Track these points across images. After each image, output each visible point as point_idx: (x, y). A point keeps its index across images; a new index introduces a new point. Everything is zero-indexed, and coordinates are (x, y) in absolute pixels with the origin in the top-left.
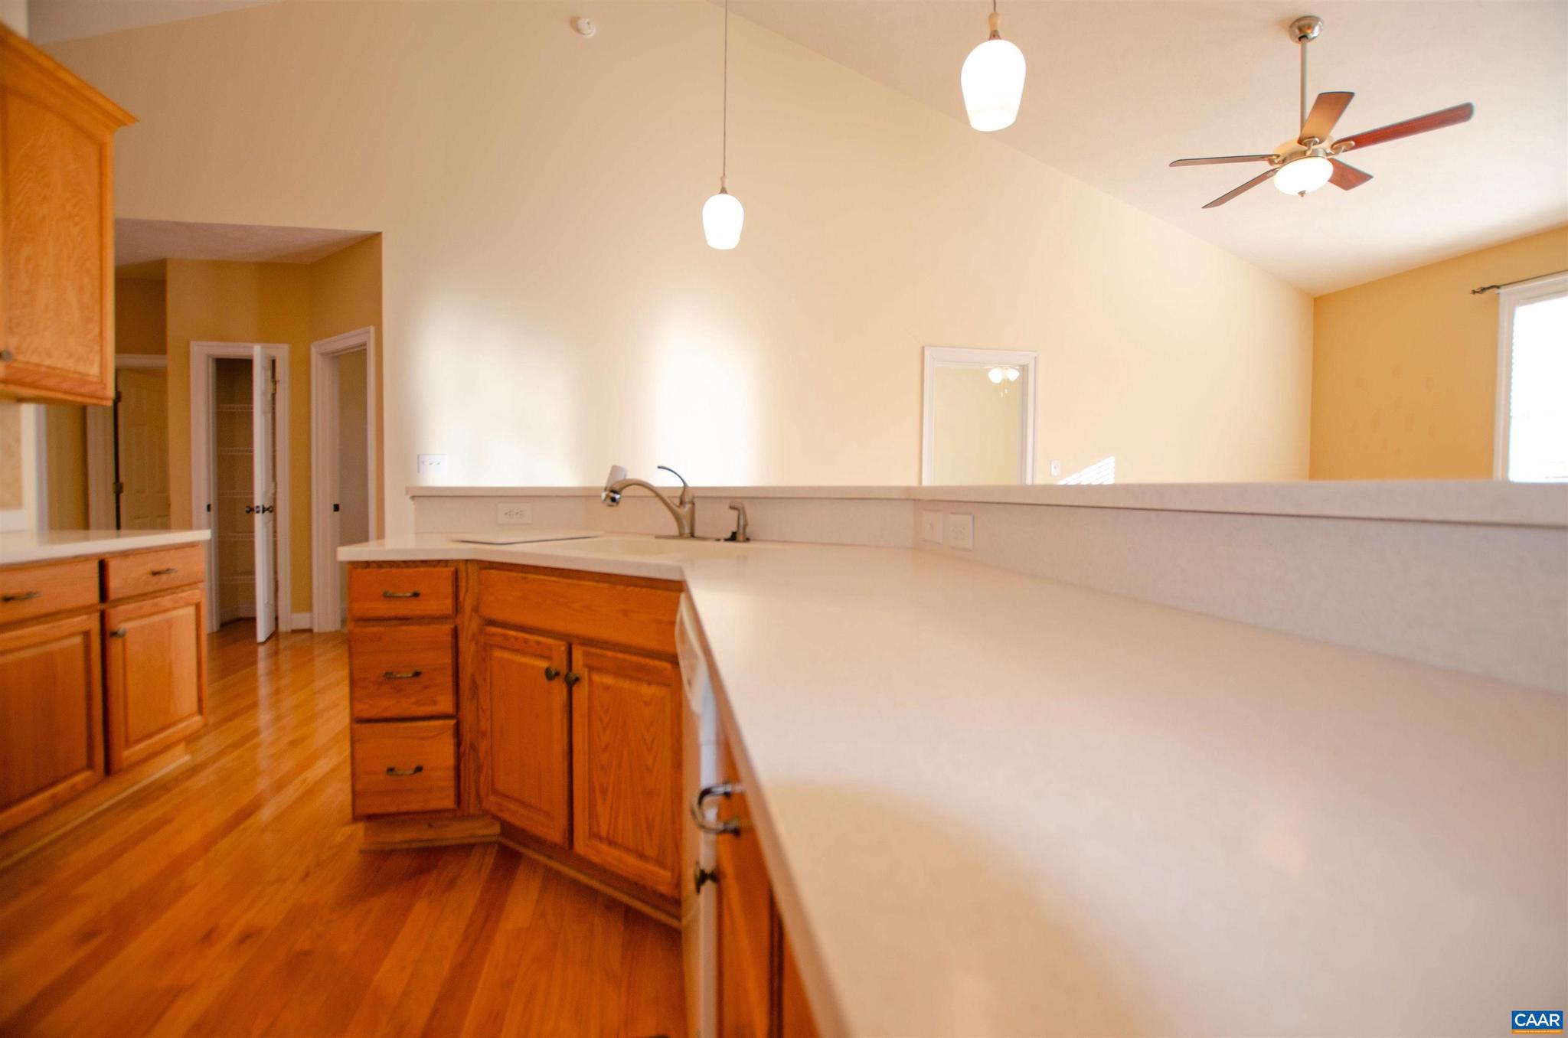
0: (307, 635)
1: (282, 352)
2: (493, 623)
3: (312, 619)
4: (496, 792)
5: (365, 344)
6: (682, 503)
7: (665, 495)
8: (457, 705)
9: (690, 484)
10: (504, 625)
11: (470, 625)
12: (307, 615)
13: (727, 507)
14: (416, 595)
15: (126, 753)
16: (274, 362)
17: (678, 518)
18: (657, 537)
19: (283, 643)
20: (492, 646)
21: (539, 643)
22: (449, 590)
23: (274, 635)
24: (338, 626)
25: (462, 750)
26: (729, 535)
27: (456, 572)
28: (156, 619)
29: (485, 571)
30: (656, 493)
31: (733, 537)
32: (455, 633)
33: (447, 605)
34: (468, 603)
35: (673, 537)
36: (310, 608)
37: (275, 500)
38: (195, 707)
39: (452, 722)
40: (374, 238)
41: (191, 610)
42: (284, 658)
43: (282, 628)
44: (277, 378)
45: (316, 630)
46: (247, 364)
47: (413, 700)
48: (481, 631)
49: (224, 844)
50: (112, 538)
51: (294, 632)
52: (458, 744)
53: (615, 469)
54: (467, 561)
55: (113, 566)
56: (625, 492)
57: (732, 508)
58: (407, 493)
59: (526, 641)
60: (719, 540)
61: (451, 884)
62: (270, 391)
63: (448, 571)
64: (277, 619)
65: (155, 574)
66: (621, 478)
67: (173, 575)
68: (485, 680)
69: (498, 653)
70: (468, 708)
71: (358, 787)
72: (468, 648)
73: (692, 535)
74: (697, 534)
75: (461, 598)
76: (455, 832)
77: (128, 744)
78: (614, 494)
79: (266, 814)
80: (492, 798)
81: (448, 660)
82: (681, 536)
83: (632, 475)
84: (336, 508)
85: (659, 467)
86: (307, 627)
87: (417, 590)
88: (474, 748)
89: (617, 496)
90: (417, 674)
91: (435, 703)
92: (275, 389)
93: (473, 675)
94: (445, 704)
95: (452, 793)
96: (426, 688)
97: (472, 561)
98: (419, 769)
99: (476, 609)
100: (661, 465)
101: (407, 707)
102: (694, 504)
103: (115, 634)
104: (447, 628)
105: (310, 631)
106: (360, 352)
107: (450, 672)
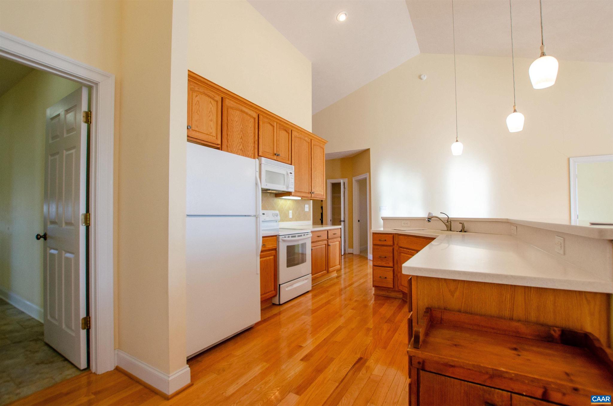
0: (352, 255)
1: (346, 180)
2: (401, 247)
3: (353, 251)
4: (402, 285)
5: (366, 178)
6: (447, 222)
7: (442, 220)
8: (394, 265)
9: (450, 217)
10: (404, 248)
11: (396, 248)
12: (352, 249)
13: (459, 223)
14: (385, 240)
15: (330, 269)
16: (344, 183)
17: (446, 225)
18: (441, 230)
19: (346, 256)
20: (401, 252)
21: (411, 252)
22: (392, 240)
23: (345, 254)
24: (359, 253)
25: (394, 275)
26: (460, 231)
27: (393, 236)
28: (334, 243)
29: (400, 236)
30: (440, 219)
31: (461, 231)
32: (393, 250)
33: (391, 243)
34: (396, 243)
35: (446, 231)
36: (352, 248)
37: (345, 219)
38: (339, 264)
39: (393, 269)
40: (368, 150)
41: (338, 242)
42: (347, 260)
43: (346, 252)
44: (345, 187)
45: (354, 253)
46: (340, 184)
47: (384, 263)
48: (398, 249)
49: (348, 288)
50: (330, 226)
51: (349, 253)
52: (394, 274)
53: (429, 213)
54: (396, 234)
55: (329, 231)
56: (432, 219)
57: (460, 223)
58: (381, 218)
59: (408, 251)
60: (457, 232)
61: (393, 302)
62: (344, 190)
63: (391, 236)
64: (345, 250)
65: (334, 234)
66: (431, 215)
67: (336, 235)
68: (399, 260)
69: (402, 254)
70: (396, 266)
71: (374, 280)
72: (396, 253)
73: (451, 230)
74: (452, 230)
75: (394, 242)
76: (393, 294)
77: (330, 268)
78: (429, 219)
79: (356, 284)
80: (401, 287)
81: (392, 255)
82: (447, 230)
83: (434, 215)
84: (359, 221)
85: (441, 213)
86: (352, 252)
87: (385, 239)
88: (397, 275)
89: (430, 220)
90: (386, 257)
91: (389, 264)
92: (345, 190)
93: (397, 259)
94: (391, 264)
95: (392, 284)
96: (387, 260)
97: (397, 234)
98: (386, 278)
99: (397, 244)
100: (441, 212)
101: (383, 264)
102: (451, 222)
103: (329, 245)
104: (391, 248)
105: (353, 254)
106: (365, 179)
107: (392, 258)
